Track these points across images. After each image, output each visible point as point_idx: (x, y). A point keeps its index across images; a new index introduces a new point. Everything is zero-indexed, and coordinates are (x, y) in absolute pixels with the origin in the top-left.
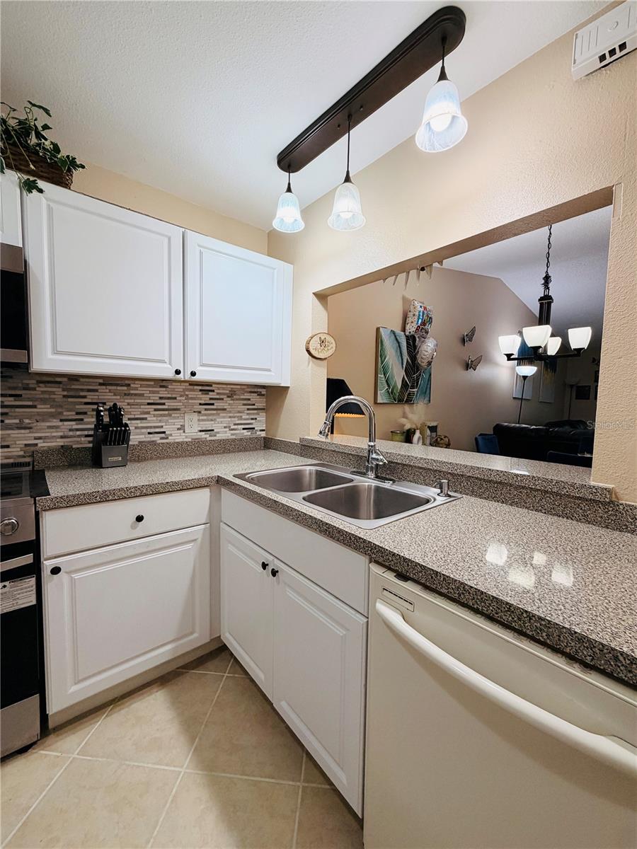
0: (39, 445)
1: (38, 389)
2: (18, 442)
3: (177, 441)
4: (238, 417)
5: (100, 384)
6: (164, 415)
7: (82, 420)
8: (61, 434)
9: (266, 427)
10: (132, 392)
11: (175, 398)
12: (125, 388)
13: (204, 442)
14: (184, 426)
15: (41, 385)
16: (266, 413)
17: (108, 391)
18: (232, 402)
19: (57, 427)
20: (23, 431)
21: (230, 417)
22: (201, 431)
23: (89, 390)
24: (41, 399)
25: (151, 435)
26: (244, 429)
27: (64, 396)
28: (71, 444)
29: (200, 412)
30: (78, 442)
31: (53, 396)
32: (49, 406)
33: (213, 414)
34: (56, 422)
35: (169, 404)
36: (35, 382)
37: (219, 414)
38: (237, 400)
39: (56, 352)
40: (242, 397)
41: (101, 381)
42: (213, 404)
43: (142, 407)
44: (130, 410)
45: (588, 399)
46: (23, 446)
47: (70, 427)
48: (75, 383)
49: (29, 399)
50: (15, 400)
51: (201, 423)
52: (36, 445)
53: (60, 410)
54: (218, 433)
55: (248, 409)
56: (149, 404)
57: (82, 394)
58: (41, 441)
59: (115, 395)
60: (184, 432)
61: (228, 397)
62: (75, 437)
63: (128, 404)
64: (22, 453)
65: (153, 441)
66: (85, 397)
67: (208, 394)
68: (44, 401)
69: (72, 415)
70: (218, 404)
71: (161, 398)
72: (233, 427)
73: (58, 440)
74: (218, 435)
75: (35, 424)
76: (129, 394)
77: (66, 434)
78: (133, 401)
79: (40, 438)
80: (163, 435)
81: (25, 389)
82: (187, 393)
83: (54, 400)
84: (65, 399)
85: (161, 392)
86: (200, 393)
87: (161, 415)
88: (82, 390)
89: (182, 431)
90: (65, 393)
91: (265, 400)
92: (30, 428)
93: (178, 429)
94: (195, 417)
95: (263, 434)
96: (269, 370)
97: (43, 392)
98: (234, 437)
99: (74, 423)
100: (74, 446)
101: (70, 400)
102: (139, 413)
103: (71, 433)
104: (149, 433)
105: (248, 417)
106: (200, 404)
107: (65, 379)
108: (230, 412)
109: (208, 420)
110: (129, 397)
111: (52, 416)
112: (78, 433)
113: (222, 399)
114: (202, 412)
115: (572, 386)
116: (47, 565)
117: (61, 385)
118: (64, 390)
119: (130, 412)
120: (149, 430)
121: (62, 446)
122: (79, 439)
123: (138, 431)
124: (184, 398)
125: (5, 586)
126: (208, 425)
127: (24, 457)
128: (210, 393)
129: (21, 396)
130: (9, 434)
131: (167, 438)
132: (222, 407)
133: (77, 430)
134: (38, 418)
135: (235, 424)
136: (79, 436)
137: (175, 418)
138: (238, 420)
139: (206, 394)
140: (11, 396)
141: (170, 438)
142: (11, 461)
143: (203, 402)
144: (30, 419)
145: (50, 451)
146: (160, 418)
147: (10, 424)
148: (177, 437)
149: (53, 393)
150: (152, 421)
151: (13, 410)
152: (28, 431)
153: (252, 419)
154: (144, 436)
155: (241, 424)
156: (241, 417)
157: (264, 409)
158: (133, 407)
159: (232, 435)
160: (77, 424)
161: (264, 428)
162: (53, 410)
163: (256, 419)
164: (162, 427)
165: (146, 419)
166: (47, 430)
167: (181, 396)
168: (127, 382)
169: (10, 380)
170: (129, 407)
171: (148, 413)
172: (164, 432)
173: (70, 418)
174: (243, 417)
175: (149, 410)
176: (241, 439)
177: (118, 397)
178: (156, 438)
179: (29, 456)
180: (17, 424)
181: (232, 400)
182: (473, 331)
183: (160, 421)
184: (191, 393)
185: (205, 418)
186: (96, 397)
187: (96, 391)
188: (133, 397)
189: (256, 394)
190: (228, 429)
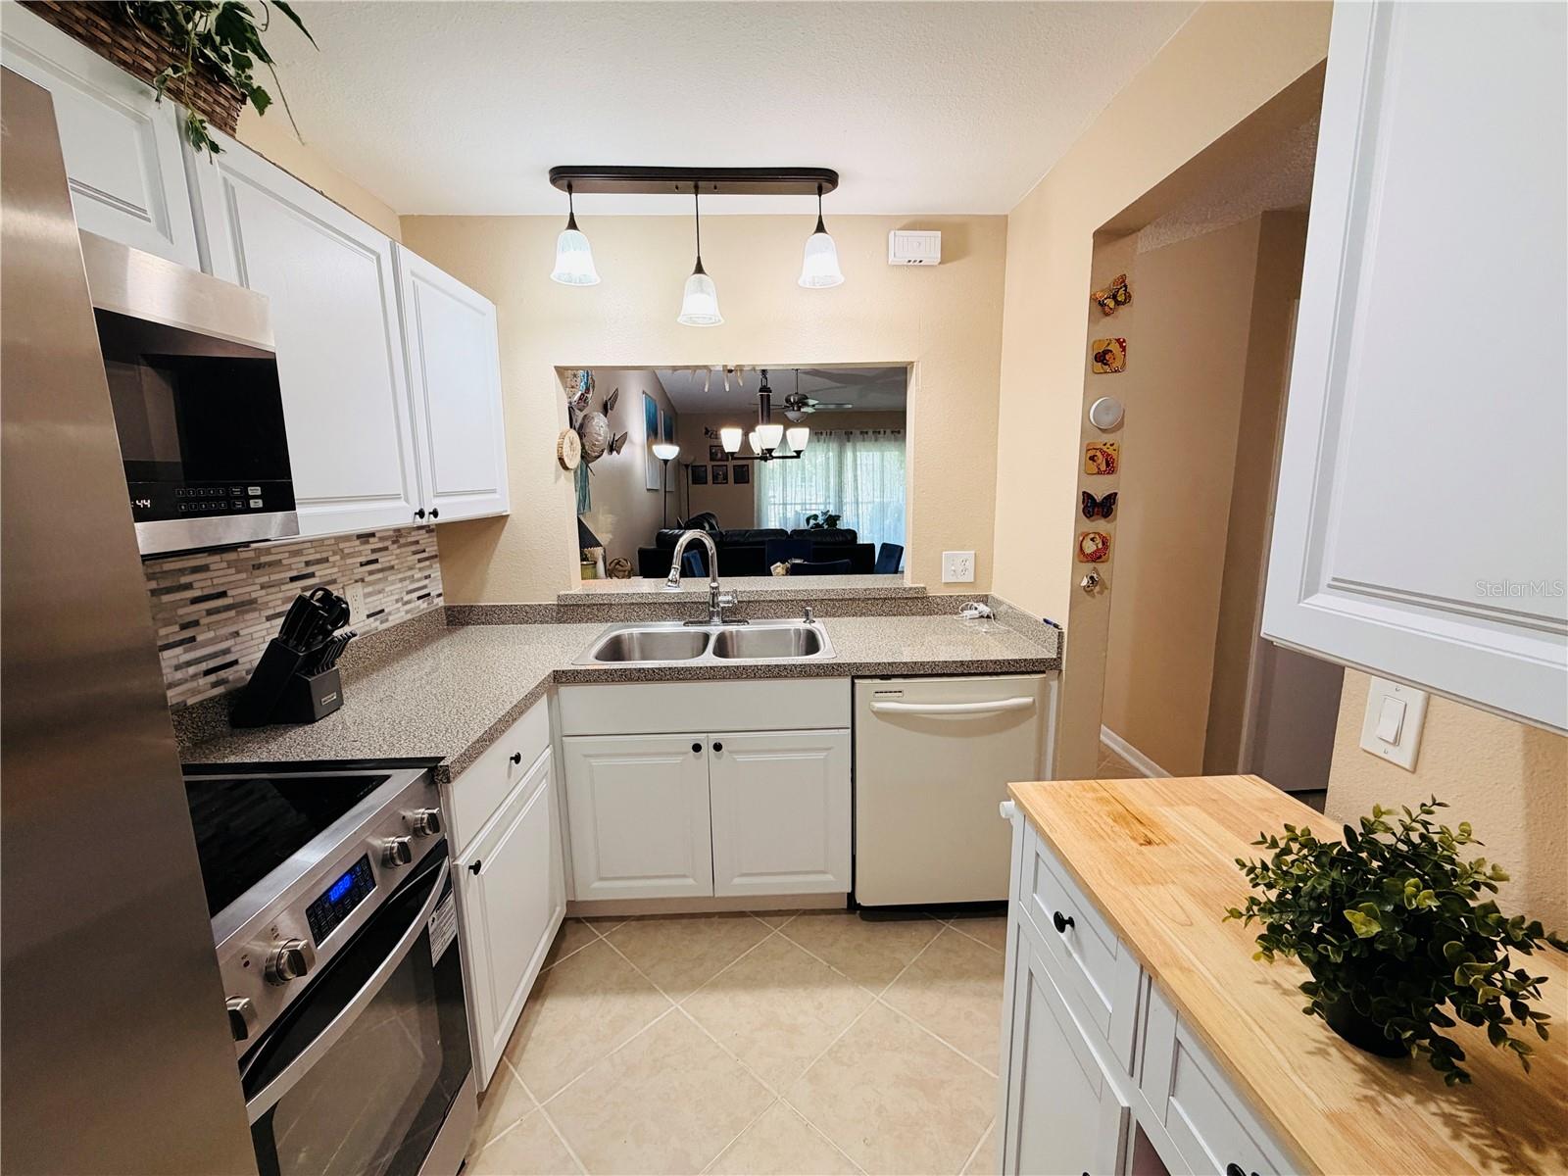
4: (409, 577)
7: (193, 639)
9: (443, 587)
10: (263, 560)
11: (326, 560)
16: (441, 562)
17: (224, 565)
18: (399, 551)
21: (399, 581)
22: (369, 616)
26: (418, 598)
27: (154, 592)
28: (184, 697)
29: (362, 580)
30: (194, 692)
33: (380, 580)
35: (320, 573)
37: (386, 579)
38: (404, 546)
40: (409, 540)
42: (377, 561)
43: (284, 588)
44: (270, 598)
45: (706, 483)
47: (175, 662)
51: (368, 600)
54: (391, 614)
55: (419, 561)
56: (292, 579)
57: (184, 580)
59: (238, 572)
61: (393, 543)
62: (186, 681)
63: (261, 587)
66: (189, 586)
67: (368, 542)
69: (174, 632)
70: (384, 559)
71: (307, 564)
72: (406, 598)
74: (391, 618)
78: (267, 579)
82: (341, 546)
84: (155, 600)
85: (305, 552)
86: (358, 542)
90: (153, 585)
91: (435, 539)
94: (358, 590)
95: (441, 602)
98: (409, 616)
99: (179, 650)
100: (190, 702)
101: (166, 598)
102: (279, 602)
103: (182, 674)
105: (420, 575)
108: (399, 571)
109: (375, 593)
110: (260, 572)
112: (192, 670)
113: (387, 549)
114: (366, 579)
115: (687, 466)
119: (267, 603)
122: (195, 684)
124: (339, 557)
126: (377, 603)
128: (372, 540)
132: (388, 564)
133: (189, 664)
135: (407, 593)
136: (194, 677)
138: (409, 583)
139: (364, 543)
143: (363, 559)
153: (426, 578)
155: (414, 590)
156: (413, 576)
158: (268, 590)
159: (407, 612)
160: (185, 652)
161: (441, 591)
163: (430, 576)
167: (335, 553)
170: (263, 592)
173: (174, 639)
174: (416, 576)
176: (418, 620)
177: (244, 576)
181: (399, 547)
182: (615, 395)
184: (347, 544)
185: (371, 589)
186: (209, 583)
187: (205, 568)
188: (268, 569)
189: (424, 531)
190: (400, 604)
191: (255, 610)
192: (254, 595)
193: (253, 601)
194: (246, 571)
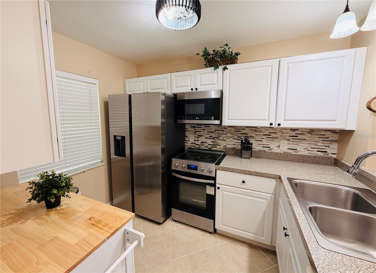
1: (228, 129)
3: (275, 152)
4: (314, 144)
5: (246, 127)
6: (270, 140)
7: (239, 139)
8: (233, 143)
9: (337, 152)
10: (257, 130)
11: (276, 133)
12: (255, 128)
13: (291, 154)
14: (280, 146)
15: (229, 127)
16: (338, 144)
17: (248, 129)
18: (311, 136)
19: (232, 141)
20: (223, 141)
21: (308, 144)
22: (289, 149)
23: (242, 129)
24: (228, 132)
25: (264, 148)
26: (318, 151)
27: (235, 131)
28: (235, 147)
29: (289, 140)
30: (238, 147)
31: (232, 131)
32: (230, 134)
33: (297, 142)
34: (232, 140)
35: (273, 135)
37: (301, 142)
38: (314, 135)
39: (229, 119)
40: (318, 133)
42: (298, 137)
43: (261, 136)
44: (256, 137)
46: (223, 146)
47: (236, 142)
49: (225, 132)
50: (222, 132)
51: (289, 145)
52: (226, 146)
53: (233, 136)
54: (300, 151)
55: (322, 140)
56: (264, 135)
57: (240, 130)
58: (228, 145)
59: (251, 131)
60: (280, 148)
61: (308, 133)
62: (237, 145)
63: (256, 135)
64: (223, 148)
65: (265, 150)
66: (241, 131)
67: (295, 131)
68: (229, 133)
69: (236, 137)
71: (269, 133)
73: (232, 145)
74: (299, 152)
76: (256, 131)
78: (257, 133)
79: (227, 144)
80: (269, 148)
81: (225, 129)
82: (282, 131)
84: (235, 132)
85: (269, 130)
86: (290, 131)
87: (269, 140)
88: (240, 129)
89: (279, 148)
90: (235, 130)
91: (338, 136)
92: (225, 141)
93: (277, 147)
94: (286, 142)
95: (334, 156)
96: (334, 121)
97: (229, 130)
98: (310, 155)
99: (237, 140)
100: (237, 148)
101: (236, 132)
102: (260, 138)
103: (236, 144)
104: (263, 147)
105: (322, 145)
106: (290, 136)
108: (309, 141)
109: (294, 144)
110: (256, 132)
111: (231, 137)
112: (238, 144)
113: (304, 134)
114: (291, 140)
116: (217, 185)
117: (234, 128)
118: (235, 129)
119: (256, 138)
120: (263, 146)
121: (233, 147)
122: (238, 146)
123: (259, 145)
124: (281, 133)
125: (208, 187)
126: (294, 147)
127: (223, 149)
128: (297, 131)
129: (223, 131)
130: (220, 142)
131: (271, 150)
132: (304, 138)
133: (238, 143)
134: (227, 138)
135: (311, 148)
137: (275, 142)
138: (314, 146)
139: (293, 131)
140: (221, 131)
141: (272, 150)
142: (220, 150)
143: (291, 135)
144: (225, 138)
145: (230, 148)
146: (268, 141)
147: (221, 139)
148: (276, 150)
149: (232, 130)
150: (265, 142)
152: (224, 141)
153: (325, 146)
154: (261, 148)
155: (316, 148)
156: (317, 144)
157: (337, 141)
158: (257, 136)
159: (309, 153)
160: (238, 141)
161: (335, 153)
162: (231, 135)
163: (329, 146)
164: (269, 145)
165: (262, 141)
166: (230, 142)
167: (280, 132)
170: (256, 136)
171: (263, 139)
172: (270, 147)
173: (236, 138)
174: (318, 145)
175: (264, 137)
176: (315, 157)
177: (252, 132)
178: (266, 149)
179: (224, 149)
183: (268, 142)
184: (285, 131)
185: (292, 143)
186: (244, 132)
187: (244, 129)
188: (258, 132)
189: (331, 132)
190: (306, 150)
191: (253, 138)
192: (253, 136)
193: (253, 137)
194: (252, 131)
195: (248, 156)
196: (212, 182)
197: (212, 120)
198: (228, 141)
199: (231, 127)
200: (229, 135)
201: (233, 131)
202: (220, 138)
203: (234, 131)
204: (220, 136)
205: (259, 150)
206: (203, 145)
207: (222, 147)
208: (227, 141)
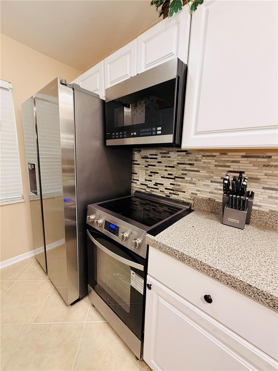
0: (198, 195)
1: (202, 160)
2: (189, 191)
5: (243, 157)
8: (210, 190)
10: (272, 163)
12: (266, 160)
17: (248, 162)
19: (208, 186)
20: (192, 185)
23: (233, 162)
24: (203, 167)
27: (216, 166)
28: (214, 198)
31: (209, 165)
32: (206, 172)
34: (208, 182)
36: (201, 156)
39: (196, 133)
41: (244, 154)
46: (191, 193)
47: (216, 187)
48: (224, 156)
49: (197, 167)
50: (191, 167)
52: (196, 194)
53: (212, 175)
57: (228, 164)
59: (254, 166)
63: (266, 175)
64: (190, 197)
66: (229, 167)
68: (204, 168)
73: (208, 194)
75: (198, 182)
76: (268, 166)
77: (213, 191)
78: (271, 172)
79: (199, 191)
81: (196, 160)
83: (209, 168)
84: (216, 168)
88: (228, 161)
90: (217, 163)
92: (195, 184)
97: (204, 163)
100: (216, 200)
101: (219, 168)
103: (216, 191)
107: (218, 154)
111: (207, 178)
112: (220, 192)
116: (150, 279)
117: (215, 158)
118: (215, 162)
119: (266, 182)
121: (209, 198)
122: (217, 196)
123: (271, 200)
125: (134, 274)
127: (190, 199)
130: (186, 186)
133: (220, 190)
134: (199, 178)
142: (185, 200)
144: (195, 178)
145: (203, 200)
147: (187, 180)
149: (209, 163)
151: (189, 172)
152: (194, 185)
158: (270, 177)
162: (208, 174)
166: (204, 187)
168: (269, 154)
169: (190, 155)
170: (266, 177)
173: (217, 180)
177: (257, 168)
179: (192, 200)
180: (190, 180)
186: (238, 167)
187: (238, 162)
188: (273, 168)
191: (257, 182)
192: (258, 177)
193: (259, 179)
194: (259, 166)
195: (238, 222)
196: (141, 267)
197: (157, 135)
198: (200, 185)
199: (208, 158)
200: (203, 173)
201: (212, 167)
202: (186, 178)
203: (214, 165)
204: (186, 174)
205: (270, 210)
206: (158, 189)
207: (189, 195)
208: (198, 185)
